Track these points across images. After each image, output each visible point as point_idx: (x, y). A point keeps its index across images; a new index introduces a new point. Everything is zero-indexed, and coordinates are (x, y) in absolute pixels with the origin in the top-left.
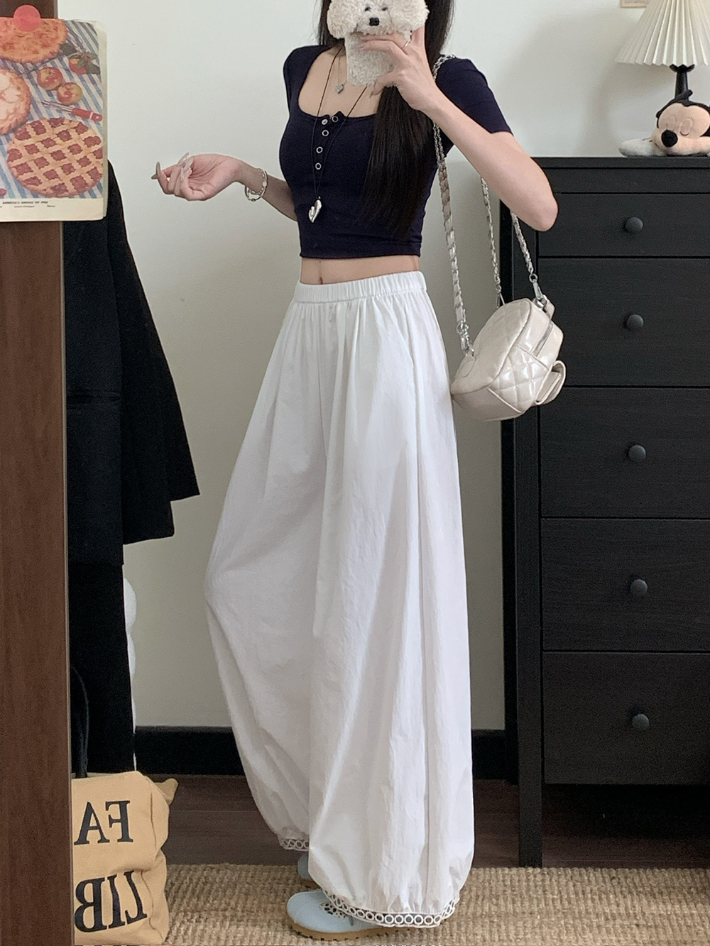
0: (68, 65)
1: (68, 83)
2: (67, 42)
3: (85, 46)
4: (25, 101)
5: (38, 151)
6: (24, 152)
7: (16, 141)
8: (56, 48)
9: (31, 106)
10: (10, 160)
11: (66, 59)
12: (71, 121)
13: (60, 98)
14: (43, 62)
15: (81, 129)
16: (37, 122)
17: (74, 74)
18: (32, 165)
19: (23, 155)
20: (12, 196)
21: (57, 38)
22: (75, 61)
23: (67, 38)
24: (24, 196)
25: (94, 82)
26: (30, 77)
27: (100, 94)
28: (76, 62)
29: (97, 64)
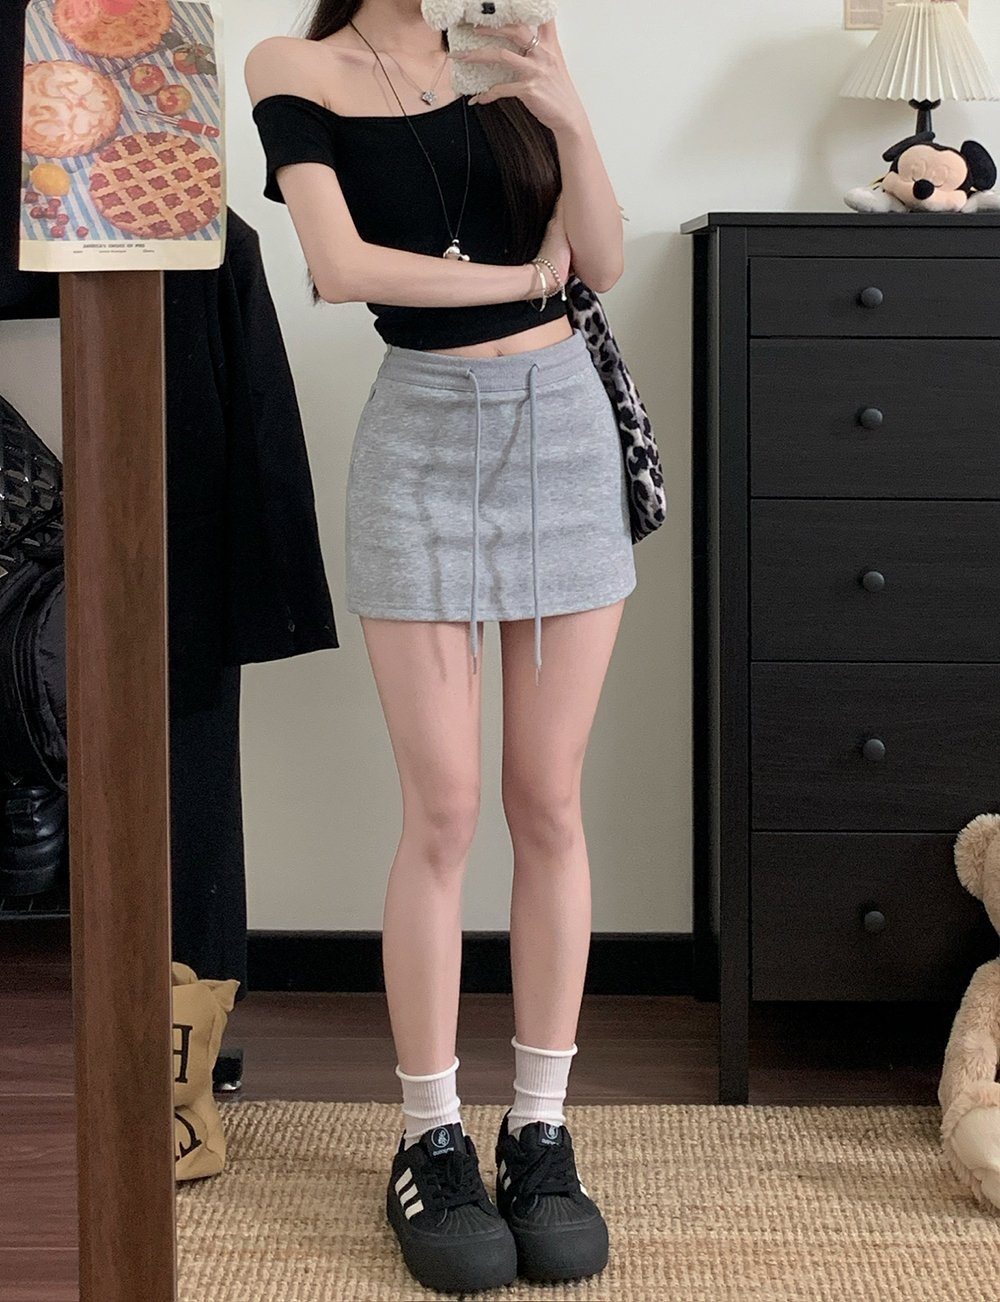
0: (171, 61)
1: (173, 86)
2: (171, 31)
3: (196, 36)
4: (114, 109)
5: (131, 176)
6: (111, 178)
7: (101, 162)
8: (156, 40)
9: (122, 116)
10: (94, 188)
11: (169, 54)
12: (176, 137)
13: (162, 107)
14: (138, 58)
15: (190, 147)
16: (130, 137)
17: (179, 74)
18: (122, 195)
19: (110, 182)
20: (96, 237)
21: (158, 25)
22: (182, 56)
23: (171, 25)
24: (111, 236)
25: (207, 85)
26: (120, 77)
27: (217, 101)
28: (184, 58)
29: (212, 61)
